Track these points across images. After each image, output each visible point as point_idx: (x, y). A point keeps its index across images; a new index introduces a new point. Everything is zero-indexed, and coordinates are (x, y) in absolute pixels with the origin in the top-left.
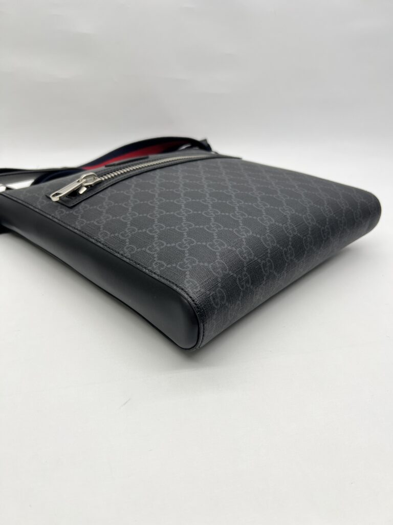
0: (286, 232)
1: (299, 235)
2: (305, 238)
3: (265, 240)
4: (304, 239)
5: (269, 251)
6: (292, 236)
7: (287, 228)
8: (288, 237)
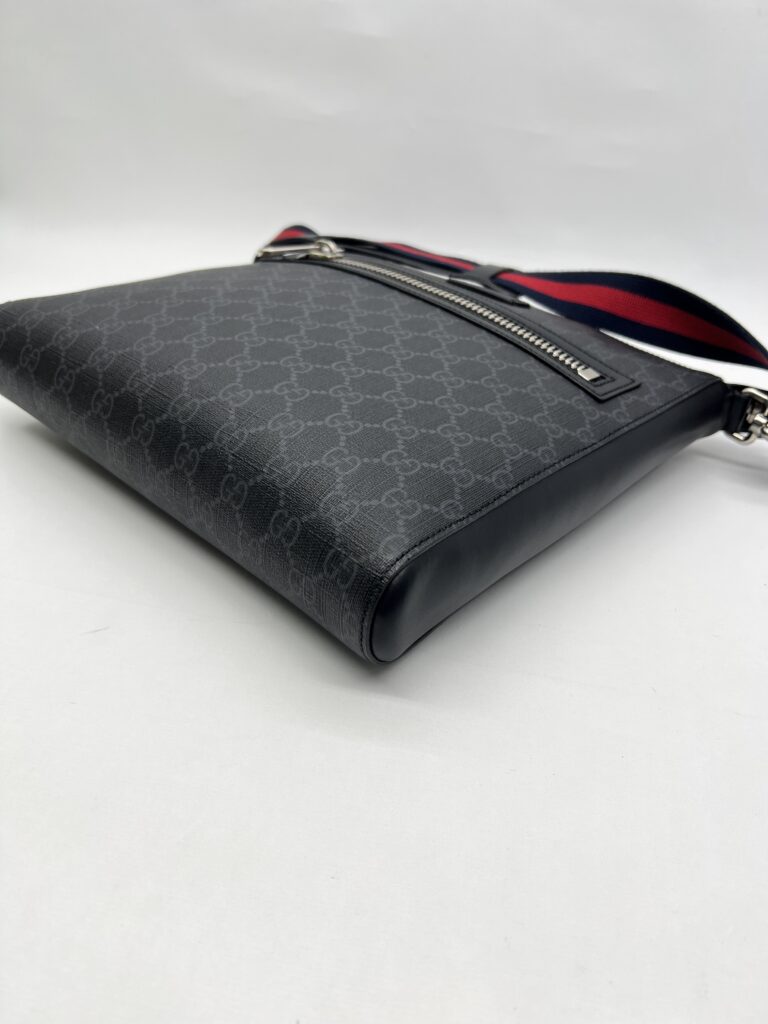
0: (132, 377)
1: (140, 401)
2: (143, 416)
3: (100, 354)
4: (140, 415)
5: (84, 366)
6: (131, 390)
7: (140, 375)
8: (124, 384)
